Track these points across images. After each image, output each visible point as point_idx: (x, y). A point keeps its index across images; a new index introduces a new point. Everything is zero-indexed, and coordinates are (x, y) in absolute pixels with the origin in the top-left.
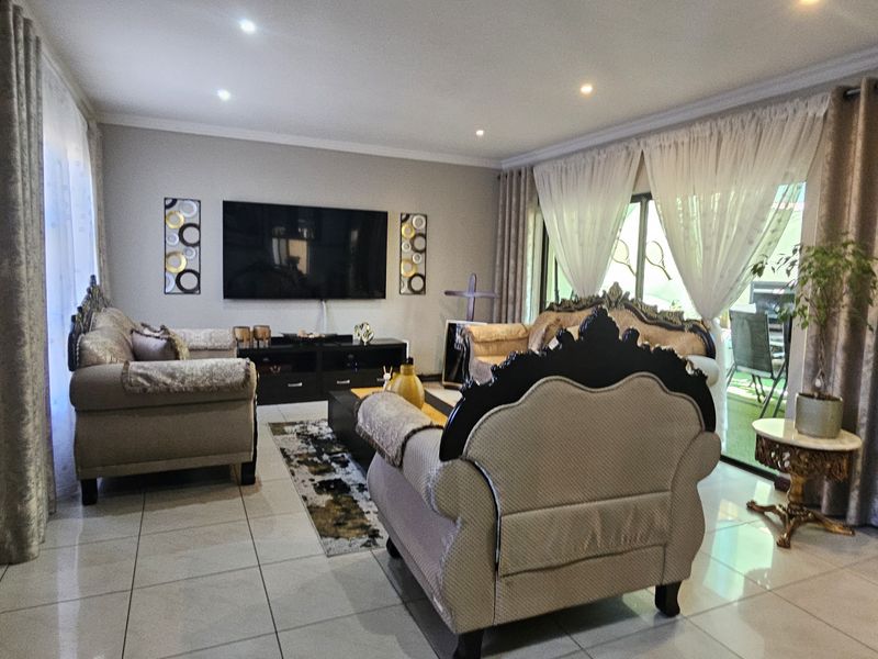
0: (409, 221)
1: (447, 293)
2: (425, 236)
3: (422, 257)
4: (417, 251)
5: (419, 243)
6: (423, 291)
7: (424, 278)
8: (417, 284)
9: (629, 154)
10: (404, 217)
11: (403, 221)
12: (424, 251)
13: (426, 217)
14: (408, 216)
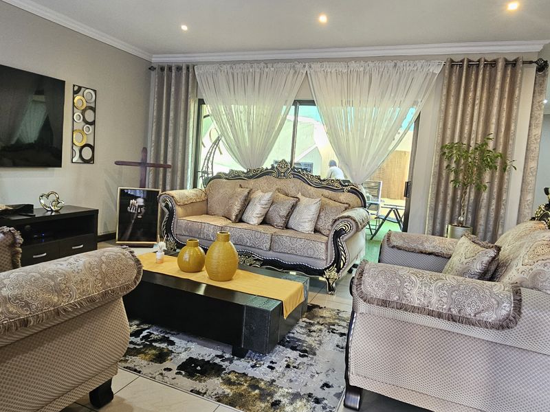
0: (81, 93)
1: (117, 163)
2: (94, 109)
3: (91, 128)
4: (87, 123)
5: (89, 116)
6: (91, 161)
7: (92, 148)
8: (87, 153)
9: (296, 72)
10: (76, 88)
11: (76, 93)
12: (93, 123)
13: (95, 91)
14: (80, 88)
